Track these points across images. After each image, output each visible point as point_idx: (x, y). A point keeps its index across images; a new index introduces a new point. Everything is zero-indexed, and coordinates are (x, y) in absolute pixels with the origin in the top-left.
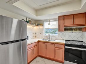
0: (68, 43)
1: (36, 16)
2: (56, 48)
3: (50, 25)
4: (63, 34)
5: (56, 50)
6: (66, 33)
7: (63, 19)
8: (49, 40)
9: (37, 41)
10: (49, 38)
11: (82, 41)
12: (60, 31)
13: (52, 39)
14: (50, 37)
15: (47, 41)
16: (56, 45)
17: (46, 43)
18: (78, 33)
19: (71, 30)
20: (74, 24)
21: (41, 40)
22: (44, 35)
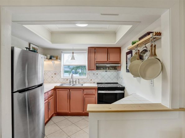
0: (101, 86)
1: (51, 43)
2: (85, 95)
3: (74, 59)
4: (94, 74)
5: (86, 98)
6: (97, 73)
7: (95, 53)
8: (73, 85)
9: (53, 88)
10: (73, 81)
11: (117, 83)
12: (89, 70)
13: (77, 82)
15: (71, 86)
16: (85, 90)
17: (69, 89)
18: (112, 73)
19: (105, 68)
20: (109, 61)
22: (62, 77)
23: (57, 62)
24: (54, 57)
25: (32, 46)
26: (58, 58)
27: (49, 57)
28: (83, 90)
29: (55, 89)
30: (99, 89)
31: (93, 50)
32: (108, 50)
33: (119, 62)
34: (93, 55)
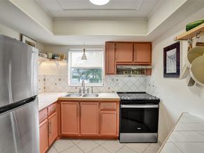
2: (102, 110)
3: (86, 59)
4: (113, 80)
5: (103, 115)
6: (117, 78)
7: (115, 50)
8: (84, 96)
9: (56, 100)
10: (84, 90)
11: (145, 93)
12: (107, 73)
13: (90, 91)
14: (86, 89)
15: (81, 97)
16: (102, 104)
17: (79, 101)
18: (138, 78)
19: (128, 72)
20: (135, 61)
21: (63, 95)
22: (69, 84)
23: (62, 63)
24: (58, 56)
25: (25, 38)
26: (63, 57)
27: (51, 55)
28: (100, 104)
29: (59, 101)
30: (123, 102)
31: (112, 46)
32: (133, 46)
33: (149, 63)
34: (112, 53)
